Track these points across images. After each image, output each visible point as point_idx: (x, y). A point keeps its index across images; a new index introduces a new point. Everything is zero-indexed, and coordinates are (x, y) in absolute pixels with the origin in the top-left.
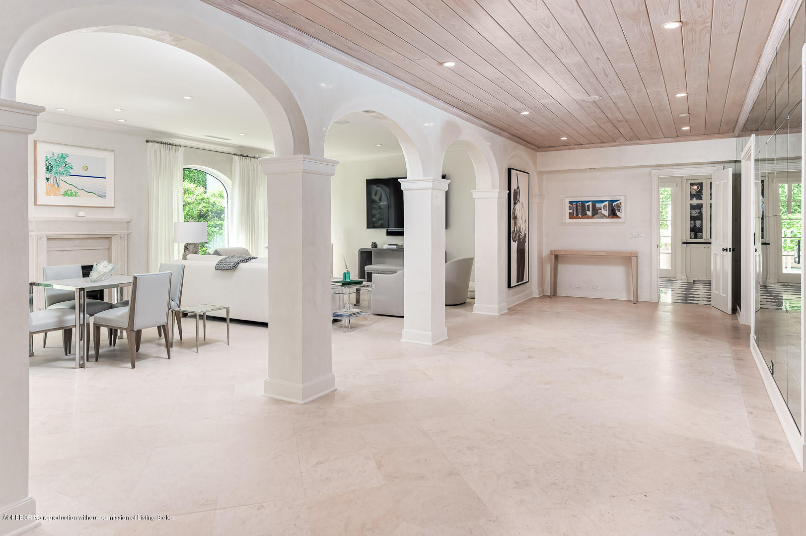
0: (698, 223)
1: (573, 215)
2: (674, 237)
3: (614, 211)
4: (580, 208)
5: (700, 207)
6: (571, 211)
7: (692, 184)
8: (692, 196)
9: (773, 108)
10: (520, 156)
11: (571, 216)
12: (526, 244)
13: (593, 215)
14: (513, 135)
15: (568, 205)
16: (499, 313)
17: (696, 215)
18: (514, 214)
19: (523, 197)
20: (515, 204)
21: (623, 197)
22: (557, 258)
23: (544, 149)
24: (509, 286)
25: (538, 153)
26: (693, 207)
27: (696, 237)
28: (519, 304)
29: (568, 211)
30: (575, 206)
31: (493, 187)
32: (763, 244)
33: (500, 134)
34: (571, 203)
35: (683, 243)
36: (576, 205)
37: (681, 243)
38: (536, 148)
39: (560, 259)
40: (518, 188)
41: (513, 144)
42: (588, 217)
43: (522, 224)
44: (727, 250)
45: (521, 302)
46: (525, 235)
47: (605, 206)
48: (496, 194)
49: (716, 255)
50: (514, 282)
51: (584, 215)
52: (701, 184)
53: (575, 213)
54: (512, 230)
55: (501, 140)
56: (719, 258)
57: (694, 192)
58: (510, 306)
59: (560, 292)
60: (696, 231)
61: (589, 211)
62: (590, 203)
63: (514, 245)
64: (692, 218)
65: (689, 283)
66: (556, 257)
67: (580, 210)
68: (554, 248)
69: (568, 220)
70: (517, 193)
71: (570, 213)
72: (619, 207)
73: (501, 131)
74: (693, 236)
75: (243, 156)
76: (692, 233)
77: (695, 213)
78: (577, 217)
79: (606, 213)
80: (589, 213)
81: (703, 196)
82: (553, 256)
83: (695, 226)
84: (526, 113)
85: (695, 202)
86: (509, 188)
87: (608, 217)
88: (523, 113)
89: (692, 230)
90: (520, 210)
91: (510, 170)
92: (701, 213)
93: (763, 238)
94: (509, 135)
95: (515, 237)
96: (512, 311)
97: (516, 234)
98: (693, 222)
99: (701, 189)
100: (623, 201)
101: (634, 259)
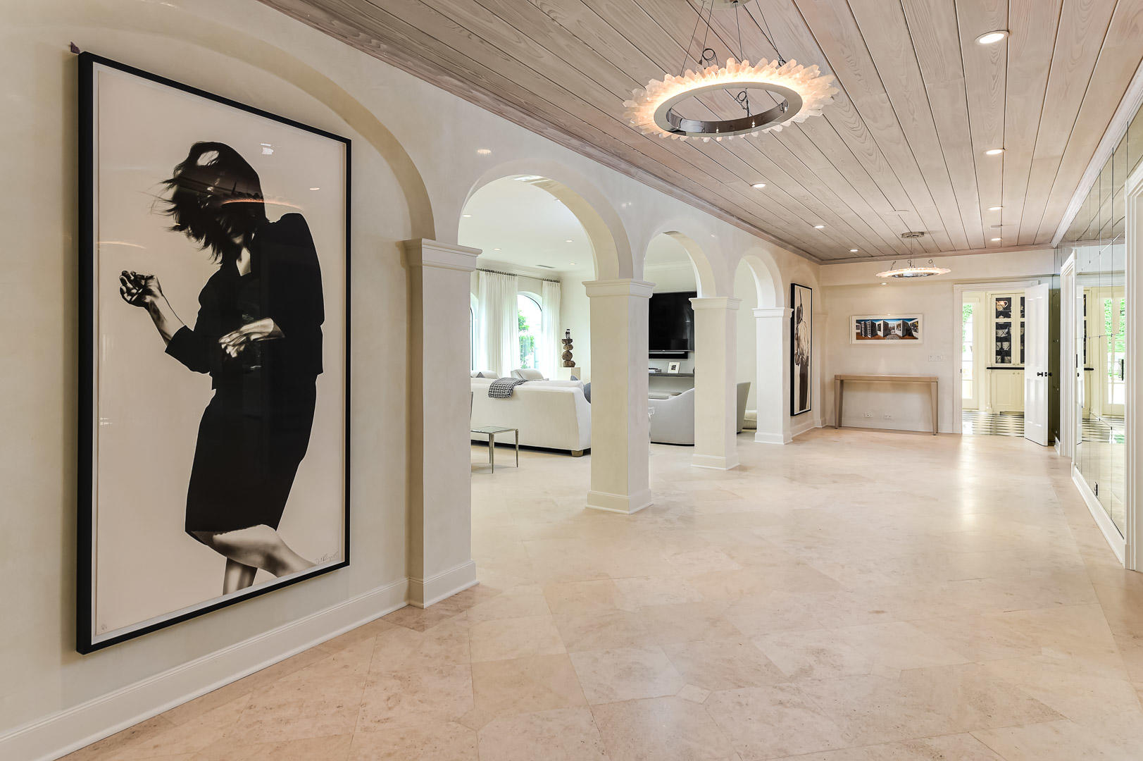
0: (1006, 345)
1: (862, 335)
2: (976, 361)
3: (909, 331)
4: (869, 328)
5: (1007, 326)
6: (859, 331)
7: (998, 300)
8: (998, 314)
9: (1097, 220)
10: (804, 271)
11: (859, 336)
12: (809, 368)
13: (885, 336)
14: (798, 248)
15: (854, 324)
16: (784, 442)
17: (1004, 335)
18: (797, 334)
19: (806, 316)
20: (798, 323)
21: (921, 315)
22: (842, 384)
23: (826, 262)
24: (792, 414)
25: (821, 266)
26: (999, 326)
27: (1003, 361)
28: (803, 433)
29: (855, 331)
30: (863, 326)
31: (778, 305)
32: (1085, 369)
33: (785, 248)
34: (858, 321)
35: (988, 368)
36: (865, 324)
37: (985, 368)
38: (819, 261)
39: (845, 385)
40: (801, 305)
41: (796, 257)
42: (879, 338)
43: (805, 345)
44: (1042, 374)
45: (803, 432)
46: (808, 357)
47: (899, 325)
48: (781, 313)
49: (1028, 380)
50: (797, 410)
51: (874, 336)
52: (1009, 300)
53: (863, 333)
54: (795, 352)
55: (786, 254)
56: (1033, 385)
57: (1001, 309)
58: (794, 436)
59: (845, 422)
60: (1003, 354)
61: (880, 331)
62: (882, 322)
63: (797, 369)
64: (998, 339)
65: (994, 415)
66: (842, 382)
67: (869, 330)
68: (839, 373)
69: (855, 341)
70: (799, 311)
71: (857, 333)
72: (915, 326)
73: (786, 244)
74: (1000, 360)
75: (489, 271)
76: (999, 357)
77: (1002, 333)
78: (866, 337)
79: (900, 333)
80: (881, 333)
81: (1012, 314)
82: (839, 382)
83: (1002, 348)
84: (820, 227)
85: (1002, 320)
86: (793, 306)
87: (903, 338)
88: (816, 227)
89: (998, 353)
90: (802, 330)
91: (793, 286)
92: (1009, 333)
93: (1085, 363)
94: (794, 248)
95: (798, 360)
96: (797, 440)
97: (799, 357)
98: (999, 344)
99: (1010, 305)
100: (920, 320)
101: (933, 385)
